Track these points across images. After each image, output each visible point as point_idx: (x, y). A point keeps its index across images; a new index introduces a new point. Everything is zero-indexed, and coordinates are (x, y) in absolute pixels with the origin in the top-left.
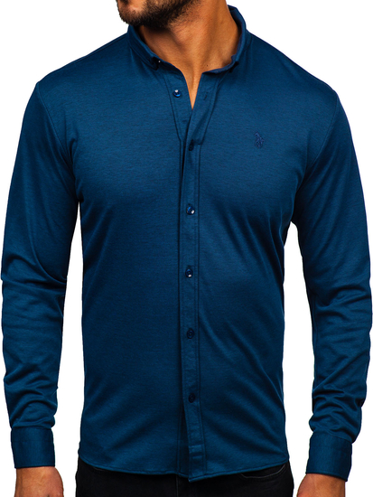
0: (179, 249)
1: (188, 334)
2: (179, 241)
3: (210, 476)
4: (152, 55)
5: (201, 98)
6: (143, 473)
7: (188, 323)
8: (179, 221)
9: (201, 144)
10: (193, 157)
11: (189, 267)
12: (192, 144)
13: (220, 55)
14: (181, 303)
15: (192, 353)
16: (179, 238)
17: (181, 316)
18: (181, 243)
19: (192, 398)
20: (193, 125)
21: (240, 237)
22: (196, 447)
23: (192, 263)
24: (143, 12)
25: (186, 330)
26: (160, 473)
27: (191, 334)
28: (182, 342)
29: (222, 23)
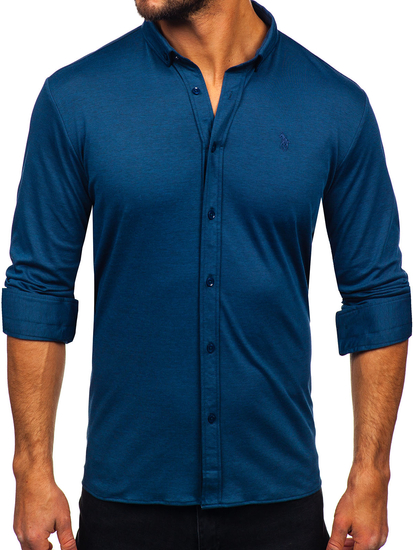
0: (200, 256)
1: (208, 347)
2: (200, 248)
3: (226, 506)
4: (170, 49)
5: (225, 97)
6: (162, 503)
7: (208, 337)
8: (201, 225)
9: (224, 146)
10: (216, 159)
11: (210, 275)
12: (215, 145)
13: (243, 49)
14: (201, 315)
15: (213, 370)
16: (200, 244)
17: (201, 329)
18: (202, 250)
19: (212, 419)
20: (217, 126)
21: (265, 244)
22: (211, 472)
23: (213, 272)
24: (163, 8)
25: (206, 343)
26: (179, 504)
27: (211, 348)
28: (202, 358)
29: (244, 16)
